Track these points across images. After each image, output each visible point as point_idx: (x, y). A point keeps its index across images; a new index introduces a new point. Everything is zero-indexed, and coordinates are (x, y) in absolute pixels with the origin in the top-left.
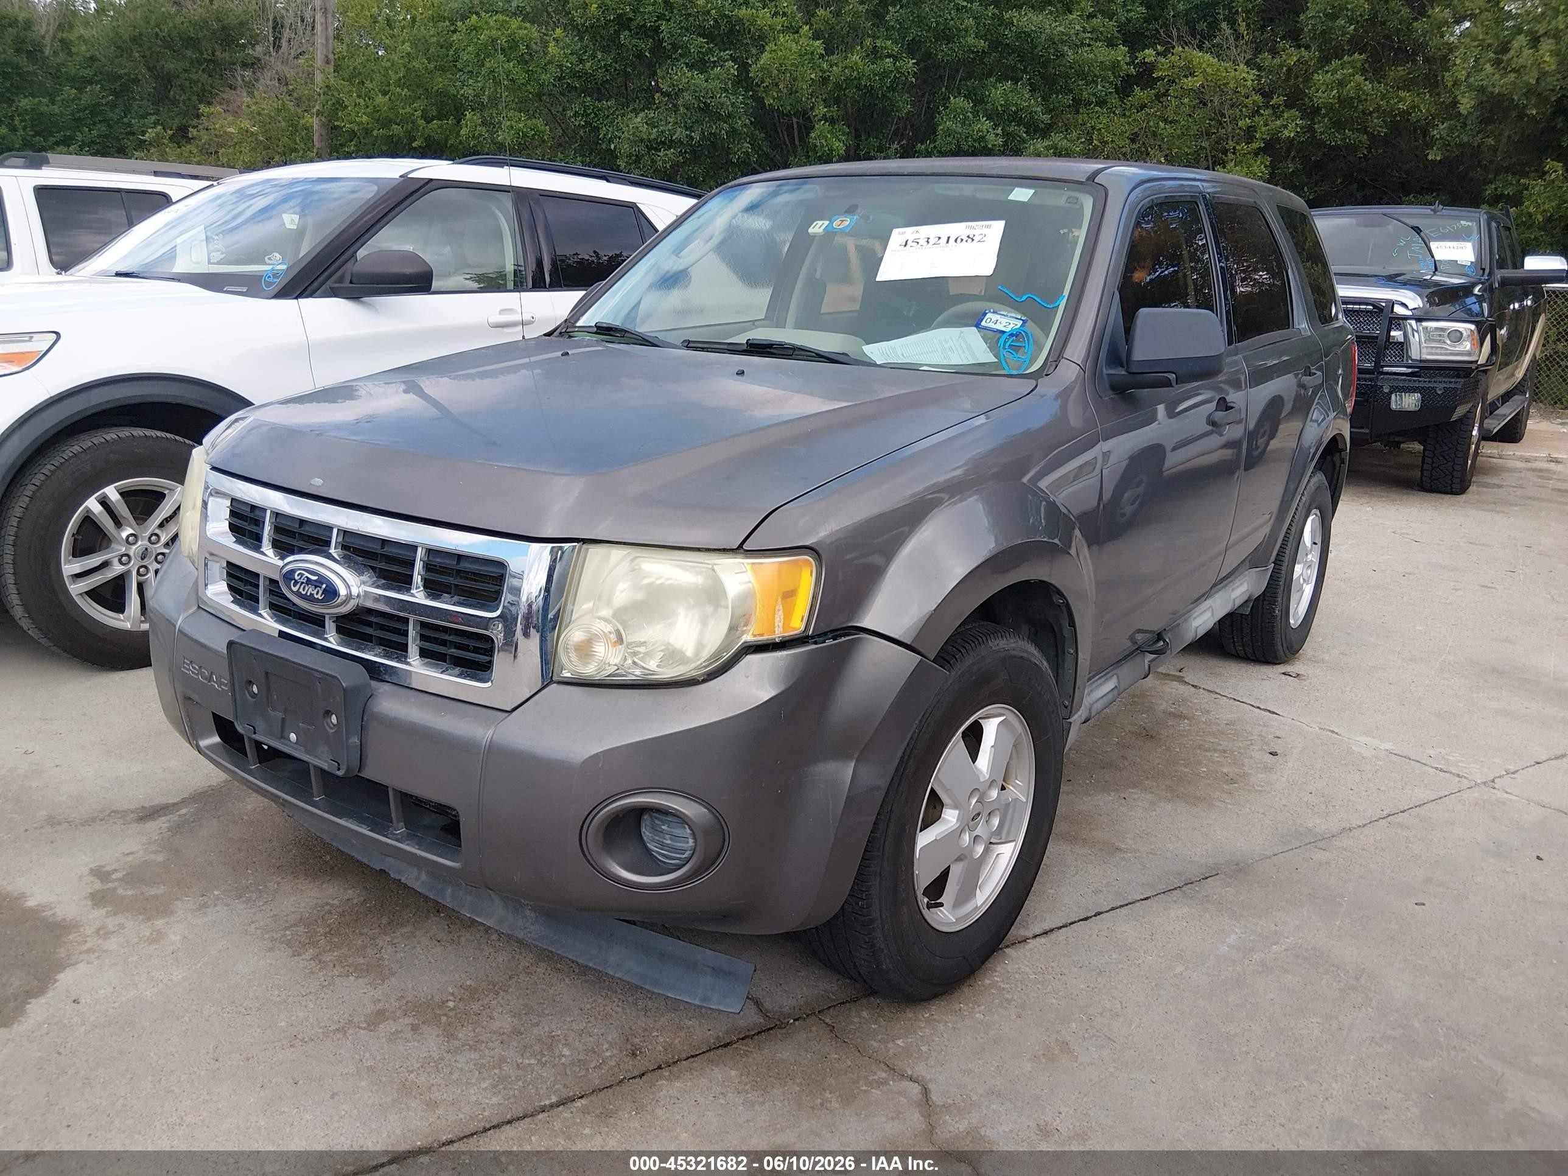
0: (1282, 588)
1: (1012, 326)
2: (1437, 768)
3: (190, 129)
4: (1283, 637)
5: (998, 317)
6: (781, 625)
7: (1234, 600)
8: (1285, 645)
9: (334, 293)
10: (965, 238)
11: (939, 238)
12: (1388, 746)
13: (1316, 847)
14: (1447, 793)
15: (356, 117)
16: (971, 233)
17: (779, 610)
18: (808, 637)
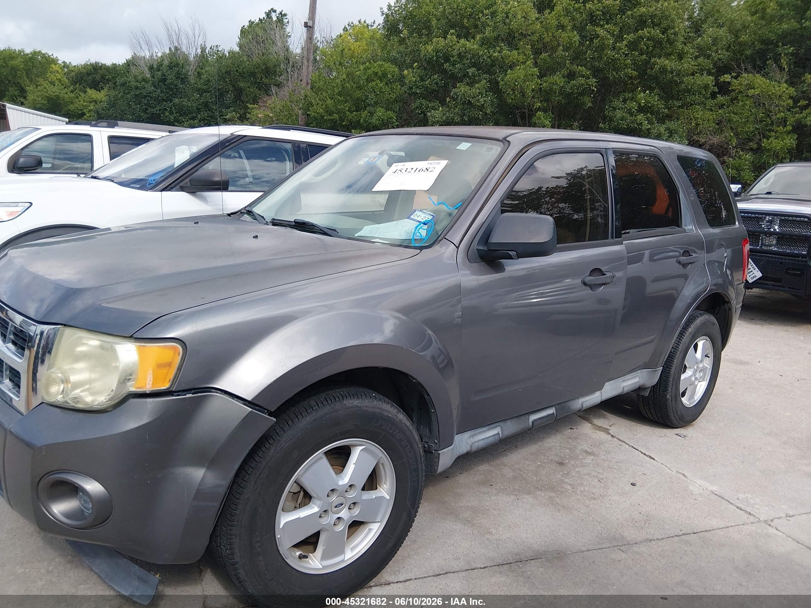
0: (671, 382)
1: (426, 218)
2: (738, 507)
3: (247, 114)
4: (675, 412)
5: (421, 213)
6: (151, 383)
7: (623, 388)
8: (677, 417)
9: (182, 189)
10: (424, 169)
11: (412, 169)
12: (714, 488)
13: (619, 549)
14: (734, 524)
15: (318, 110)
16: (428, 166)
17: (150, 375)
18: (172, 391)
